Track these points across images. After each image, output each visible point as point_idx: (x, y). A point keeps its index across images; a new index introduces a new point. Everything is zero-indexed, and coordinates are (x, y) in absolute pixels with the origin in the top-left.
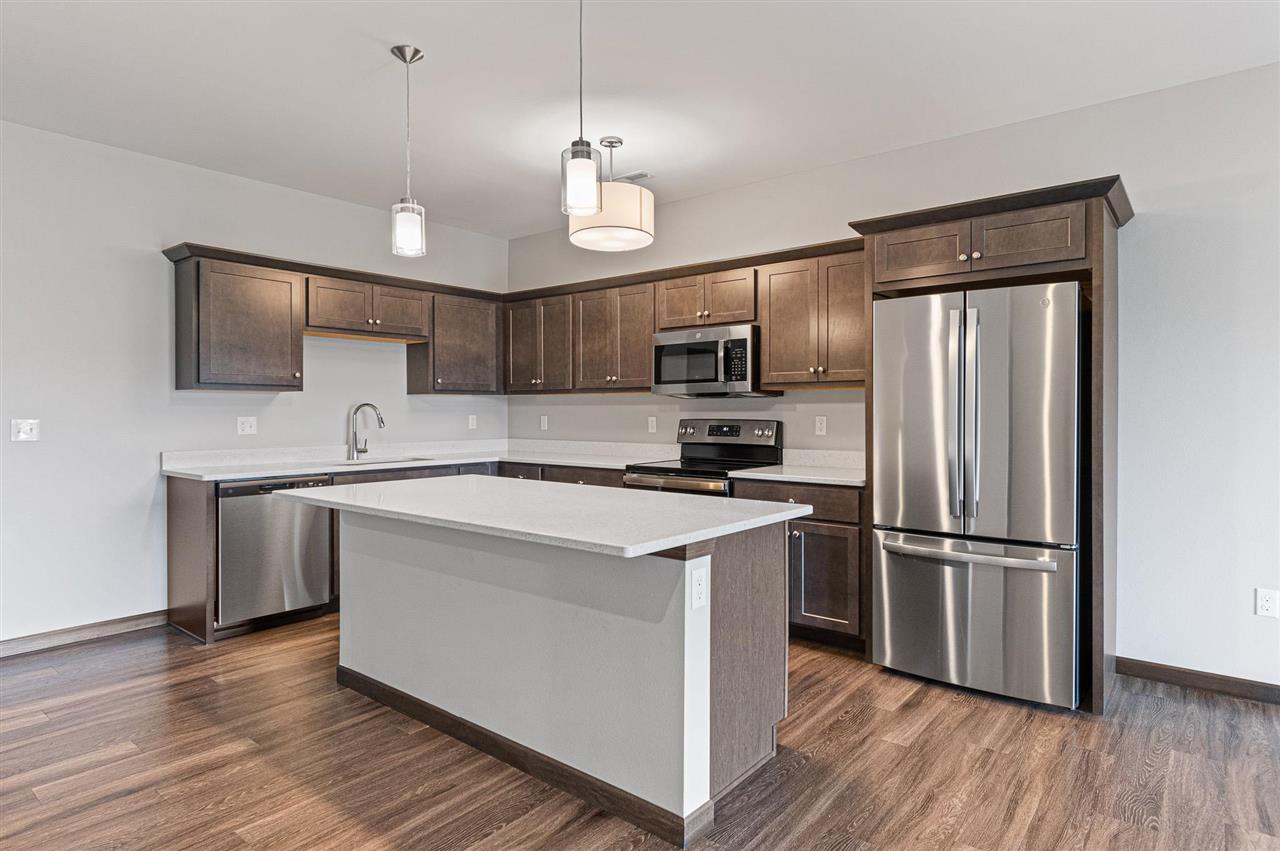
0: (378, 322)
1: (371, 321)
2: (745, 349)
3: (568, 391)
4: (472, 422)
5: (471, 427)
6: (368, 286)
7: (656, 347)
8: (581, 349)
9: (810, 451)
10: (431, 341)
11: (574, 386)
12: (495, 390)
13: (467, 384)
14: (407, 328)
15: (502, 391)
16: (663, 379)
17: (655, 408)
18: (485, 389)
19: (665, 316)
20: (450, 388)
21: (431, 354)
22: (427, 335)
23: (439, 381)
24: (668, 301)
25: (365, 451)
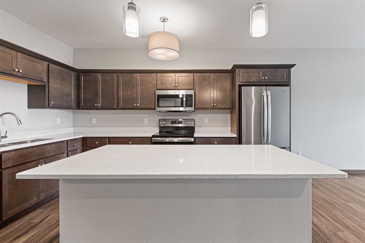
0: (21, 71)
1: (16, 70)
2: (192, 98)
3: (115, 109)
4: (59, 121)
5: (58, 123)
6: (14, 52)
7: (157, 95)
8: (121, 94)
9: (203, 128)
10: (47, 85)
11: (118, 107)
12: (74, 108)
13: (64, 105)
14: (36, 77)
15: (77, 108)
16: (160, 106)
17: (147, 115)
18: (71, 107)
19: (159, 85)
20: (56, 106)
21: (47, 90)
22: (46, 81)
23: (52, 103)
24: (161, 80)
25: (5, 137)
